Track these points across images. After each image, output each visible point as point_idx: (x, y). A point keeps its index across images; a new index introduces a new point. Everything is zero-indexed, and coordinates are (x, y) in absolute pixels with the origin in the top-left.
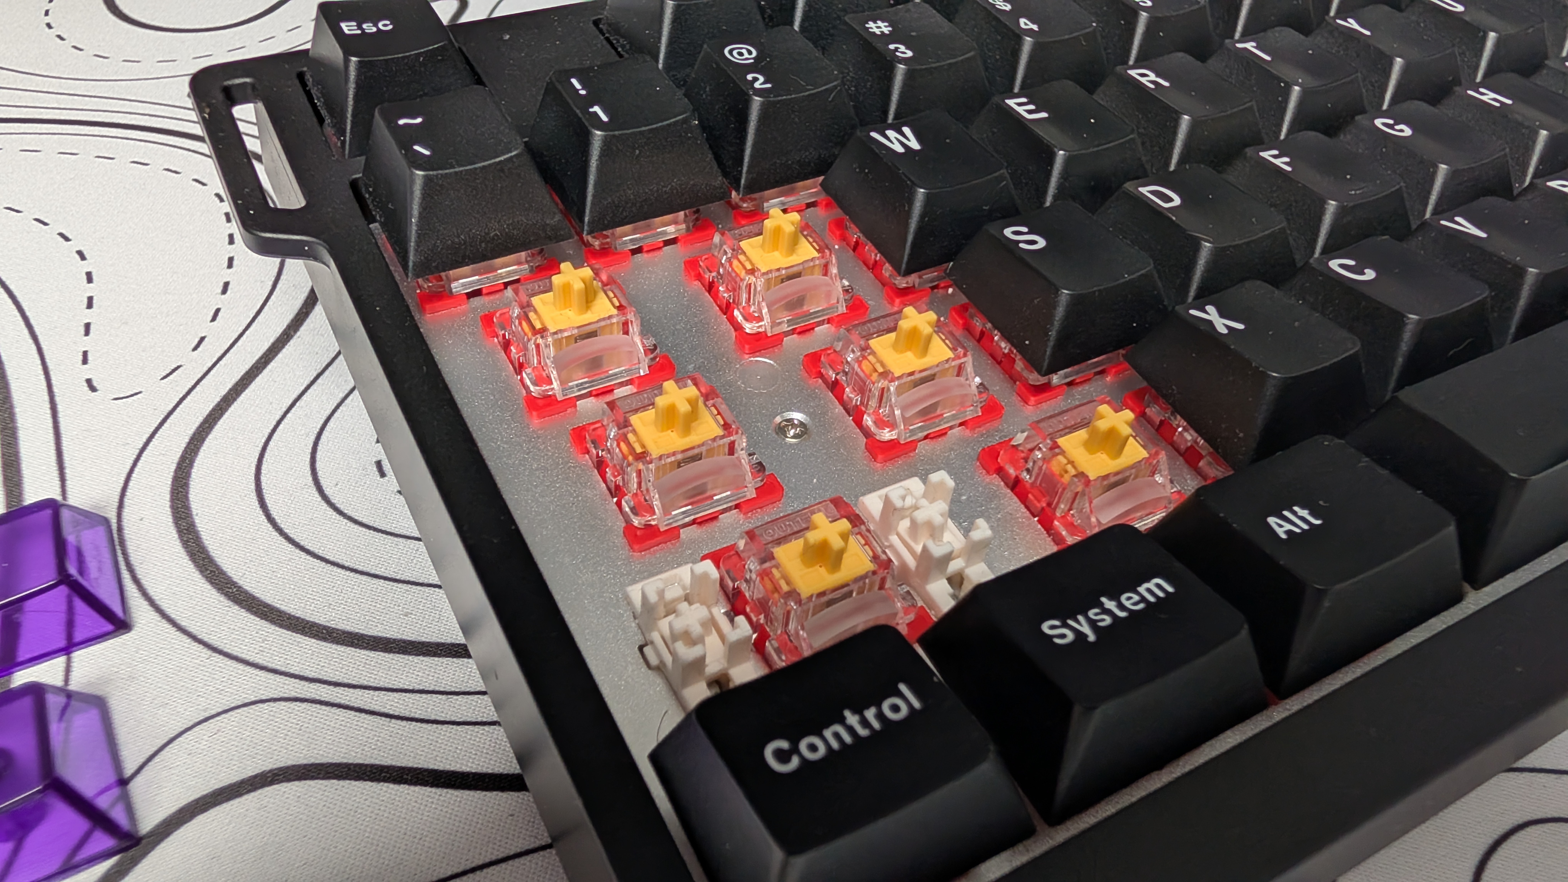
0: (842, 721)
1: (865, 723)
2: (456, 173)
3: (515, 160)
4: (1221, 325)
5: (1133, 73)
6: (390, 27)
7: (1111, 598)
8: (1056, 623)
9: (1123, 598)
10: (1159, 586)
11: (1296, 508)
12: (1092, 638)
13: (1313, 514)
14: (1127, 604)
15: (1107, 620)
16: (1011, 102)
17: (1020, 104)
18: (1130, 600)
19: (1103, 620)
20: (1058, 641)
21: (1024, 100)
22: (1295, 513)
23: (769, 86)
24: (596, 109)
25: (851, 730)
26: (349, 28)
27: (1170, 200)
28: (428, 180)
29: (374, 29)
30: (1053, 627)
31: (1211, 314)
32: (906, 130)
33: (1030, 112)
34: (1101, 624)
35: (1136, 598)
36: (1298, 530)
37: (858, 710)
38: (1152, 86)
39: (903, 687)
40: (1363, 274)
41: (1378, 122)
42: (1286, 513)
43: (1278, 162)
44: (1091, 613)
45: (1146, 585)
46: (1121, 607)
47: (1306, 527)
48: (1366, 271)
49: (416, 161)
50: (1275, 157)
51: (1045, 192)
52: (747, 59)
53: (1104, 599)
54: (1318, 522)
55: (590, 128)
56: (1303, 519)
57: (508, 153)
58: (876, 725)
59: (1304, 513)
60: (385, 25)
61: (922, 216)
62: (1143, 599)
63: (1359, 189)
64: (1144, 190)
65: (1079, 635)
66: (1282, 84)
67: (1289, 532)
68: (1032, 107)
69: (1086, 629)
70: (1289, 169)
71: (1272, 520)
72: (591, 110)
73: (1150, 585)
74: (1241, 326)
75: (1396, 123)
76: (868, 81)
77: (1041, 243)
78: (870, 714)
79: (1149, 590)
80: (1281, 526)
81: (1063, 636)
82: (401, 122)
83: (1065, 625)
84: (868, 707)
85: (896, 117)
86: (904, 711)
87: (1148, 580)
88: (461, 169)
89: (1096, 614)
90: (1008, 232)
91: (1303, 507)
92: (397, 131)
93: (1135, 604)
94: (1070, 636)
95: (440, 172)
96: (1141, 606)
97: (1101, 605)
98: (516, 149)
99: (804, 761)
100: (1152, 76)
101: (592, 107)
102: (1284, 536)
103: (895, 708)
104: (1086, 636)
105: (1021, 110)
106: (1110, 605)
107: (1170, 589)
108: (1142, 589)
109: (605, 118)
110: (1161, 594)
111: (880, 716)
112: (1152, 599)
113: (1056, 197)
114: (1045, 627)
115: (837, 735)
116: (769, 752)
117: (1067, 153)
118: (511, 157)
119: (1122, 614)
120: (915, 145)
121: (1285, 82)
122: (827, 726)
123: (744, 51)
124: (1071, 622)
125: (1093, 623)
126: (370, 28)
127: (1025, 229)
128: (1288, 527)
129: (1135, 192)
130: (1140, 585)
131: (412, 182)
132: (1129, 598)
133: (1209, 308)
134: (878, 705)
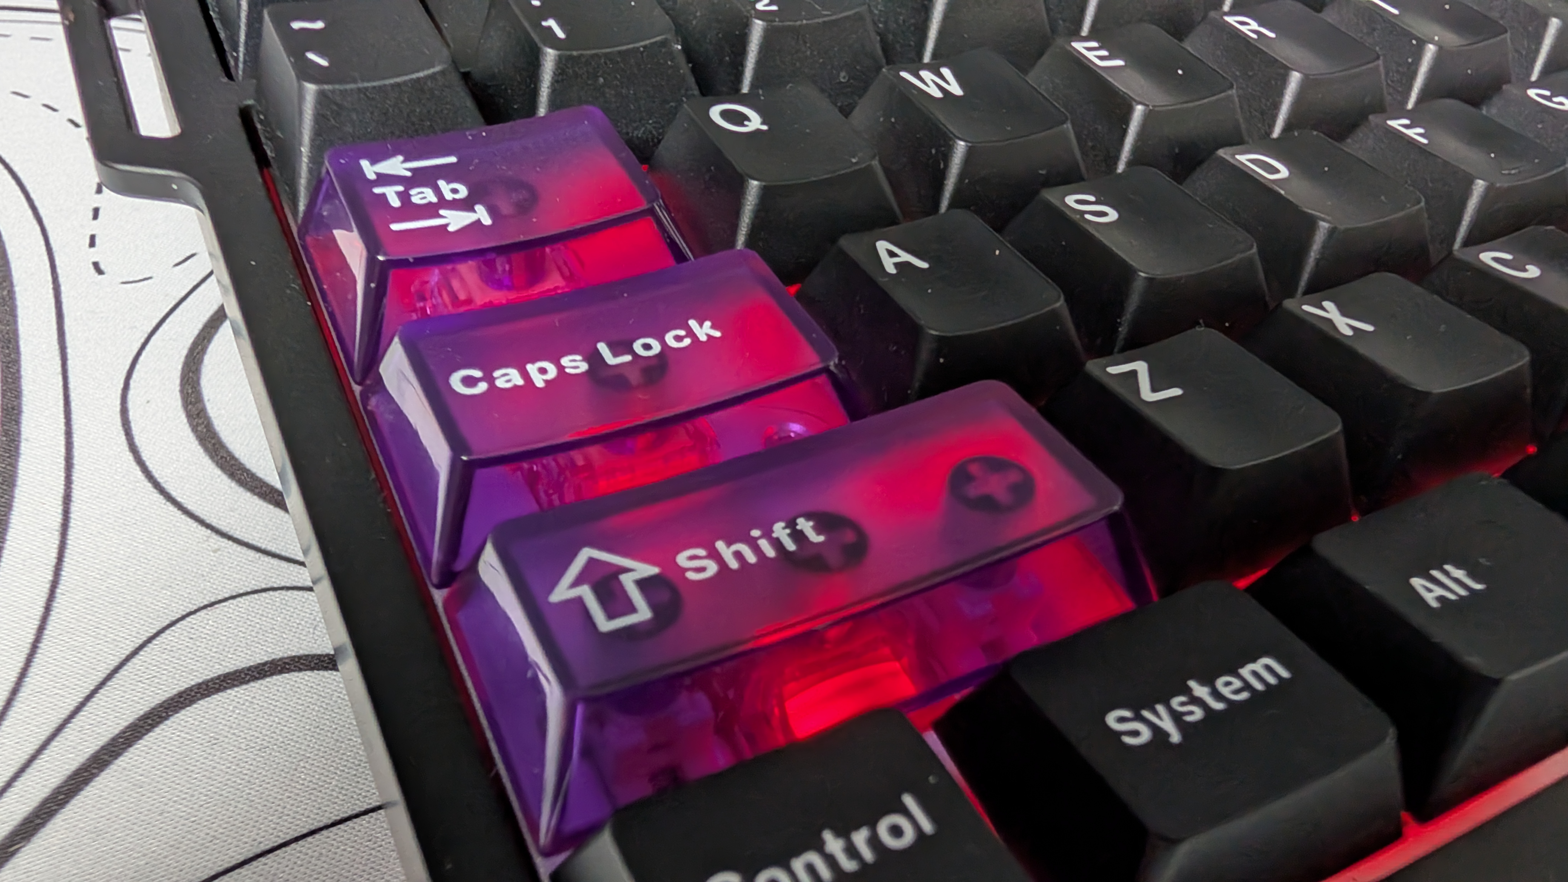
0: (819, 847)
1: (852, 851)
2: (359, 89)
3: (439, 78)
4: (1344, 325)
5: (1230, 20)
7: (1203, 682)
8: (1127, 714)
9: (1220, 682)
10: (1268, 668)
11: (1448, 567)
12: (1175, 737)
13: (1472, 575)
14: (1226, 691)
15: (1198, 714)
16: (1078, 46)
17: (1089, 49)
18: (1228, 686)
19: (1191, 713)
20: (1128, 740)
21: (1094, 44)
22: (1447, 574)
23: (774, 8)
24: (551, 23)
25: (831, 860)
27: (1277, 171)
28: (322, 98)
30: (1122, 720)
31: (1330, 311)
32: (946, 72)
33: (1101, 58)
34: (1189, 718)
35: (1237, 684)
36: (1452, 597)
37: (844, 832)
38: (1254, 36)
39: (908, 800)
40: (1525, 270)
41: (1532, 93)
42: (1435, 573)
43: (1411, 132)
44: (1176, 702)
45: (1251, 667)
46: (1217, 695)
47: (1463, 592)
48: (1528, 267)
50: (1406, 126)
51: (1116, 159)
53: (1192, 684)
54: (1478, 587)
55: (540, 45)
56: (1457, 581)
57: (429, 68)
58: (868, 855)
59: (1459, 574)
61: (962, 176)
62: (1247, 686)
63: (1513, 169)
64: (1243, 158)
65: (1159, 733)
66: (1414, 42)
67: (1440, 599)
68: (1104, 53)
69: (1167, 724)
70: (1425, 141)
71: (1417, 582)
72: (544, 24)
73: (1257, 666)
74: (1369, 329)
75: (1553, 95)
76: (900, 14)
77: (1113, 215)
78: (860, 838)
79: (1255, 674)
80: (1430, 590)
81: (1135, 733)
82: (296, 27)
83: (1139, 718)
84: (857, 827)
85: (935, 56)
86: (909, 835)
87: (1254, 660)
88: (366, 85)
89: (1183, 704)
90: (1070, 200)
91: (1458, 566)
92: (287, 35)
93: (1237, 692)
94: (1146, 735)
95: (337, 87)
96: (1244, 695)
97: (1188, 691)
98: (438, 64)
100: (1254, 25)
101: (546, 20)
102: (1434, 604)
103: (896, 831)
104: (1167, 735)
105: (1090, 55)
106: (1201, 691)
107: (1285, 674)
108: (1245, 672)
109: (561, 34)
110: (1272, 680)
111: (874, 842)
112: (1259, 686)
113: (1130, 164)
114: (1111, 719)
115: (810, 868)
117: (1148, 109)
118: (434, 74)
119: (1218, 706)
120: (956, 90)
121: (1417, 39)
122: (798, 853)
124: (1146, 714)
125: (1177, 717)
127: (1092, 199)
128: (1439, 592)
129: (1231, 160)
130: (1242, 666)
131: (301, 98)
132: (1228, 684)
133: (1327, 304)
134: (873, 825)
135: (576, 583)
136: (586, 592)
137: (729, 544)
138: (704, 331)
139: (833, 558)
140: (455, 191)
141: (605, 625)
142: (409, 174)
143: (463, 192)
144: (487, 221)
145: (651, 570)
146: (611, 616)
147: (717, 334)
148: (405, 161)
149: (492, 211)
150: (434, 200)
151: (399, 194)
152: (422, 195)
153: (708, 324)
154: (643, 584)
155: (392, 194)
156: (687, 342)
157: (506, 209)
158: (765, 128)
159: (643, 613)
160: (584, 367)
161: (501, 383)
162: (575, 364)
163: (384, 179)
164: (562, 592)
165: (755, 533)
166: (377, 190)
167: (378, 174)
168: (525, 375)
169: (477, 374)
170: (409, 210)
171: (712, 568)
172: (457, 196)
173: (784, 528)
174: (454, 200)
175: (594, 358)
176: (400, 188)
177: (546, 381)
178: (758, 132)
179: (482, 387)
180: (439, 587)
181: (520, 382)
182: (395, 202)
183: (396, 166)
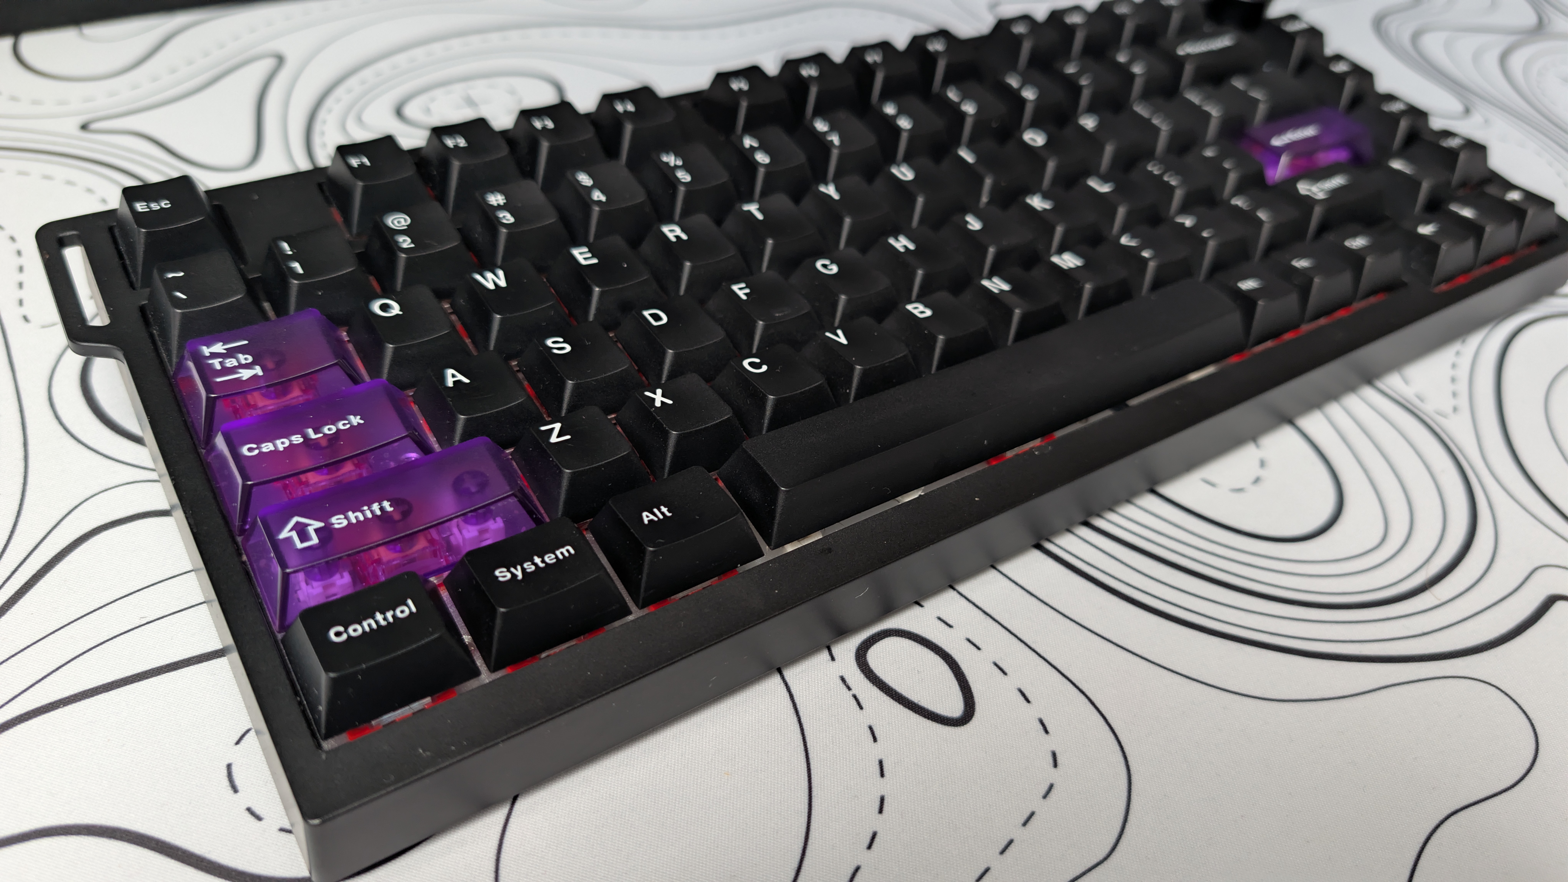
0: (373, 618)
1: (385, 619)
2: (202, 310)
3: (240, 301)
4: (660, 401)
5: (664, 230)
6: (170, 206)
7: (539, 557)
8: (503, 570)
9: (546, 557)
10: (567, 551)
11: (662, 507)
12: (522, 577)
13: (669, 510)
14: (547, 560)
15: (533, 569)
16: (575, 252)
17: (580, 253)
18: (550, 558)
19: (531, 569)
20: (502, 579)
21: (584, 251)
22: (658, 509)
23: (412, 245)
24: (296, 264)
25: (377, 622)
26: (140, 207)
27: (660, 319)
28: (183, 316)
29: (159, 208)
30: (501, 572)
31: (656, 394)
32: (500, 273)
33: (586, 259)
34: (529, 571)
35: (553, 557)
36: (656, 519)
37: (383, 613)
38: (675, 239)
39: (410, 602)
40: (760, 368)
41: (819, 264)
42: (653, 509)
43: (740, 292)
44: (525, 565)
45: (560, 550)
46: (543, 561)
47: (662, 518)
48: (763, 366)
49: (178, 303)
50: (740, 289)
52: (404, 226)
53: (535, 558)
54: (670, 515)
55: (290, 278)
56: (662, 513)
57: (234, 296)
58: (391, 620)
59: (664, 509)
60: (165, 204)
62: (557, 557)
63: (783, 313)
64: (646, 313)
65: (514, 576)
67: (651, 520)
68: (588, 255)
69: (520, 573)
70: (745, 298)
71: (645, 514)
72: (292, 265)
73: (564, 550)
74: (670, 402)
75: (830, 265)
77: (569, 349)
78: (389, 615)
79: (561, 553)
80: (648, 516)
81: (505, 576)
82: (170, 275)
83: (508, 571)
84: (388, 610)
85: (495, 264)
86: (407, 613)
87: (563, 547)
88: (204, 307)
89: (527, 565)
90: (548, 342)
91: (665, 506)
92: (166, 282)
94: (510, 577)
95: (192, 309)
96: (554, 561)
97: (531, 560)
98: (241, 294)
99: (349, 637)
100: (677, 232)
101: (293, 263)
102: (648, 523)
103: (402, 612)
104: (519, 577)
105: (580, 257)
106: (537, 560)
107: (573, 552)
108: (558, 552)
109: (300, 271)
110: (567, 555)
111: (394, 616)
112: (561, 557)
114: (497, 572)
115: (369, 625)
116: (332, 633)
117: (600, 290)
118: (238, 299)
119: (542, 565)
120: (503, 284)
122: (365, 619)
123: (402, 220)
124: (512, 570)
125: (524, 570)
126: (155, 206)
127: (561, 340)
128: (652, 517)
129: (639, 314)
130: (556, 550)
131: (174, 318)
133: (656, 391)
134: (394, 610)
135: (291, 530)
136: (294, 534)
137: (354, 512)
138: (356, 420)
139: (397, 517)
140: (246, 359)
141: (299, 545)
142: (225, 351)
143: (250, 359)
144: (260, 373)
145: (319, 524)
146: (302, 541)
147: (362, 422)
148: (223, 345)
149: (263, 369)
150: (237, 364)
151: (220, 362)
152: (231, 363)
153: (359, 417)
154: (317, 531)
155: (216, 363)
156: (348, 426)
157: (270, 365)
158: (401, 313)
159: (315, 540)
160: (301, 440)
161: (264, 450)
162: (297, 439)
163: (214, 355)
164: (284, 535)
165: (365, 508)
166: (210, 362)
167: (210, 353)
168: (275, 445)
169: (254, 446)
170: (226, 371)
171: (345, 523)
172: (248, 362)
173: (378, 506)
174: (246, 363)
175: (305, 437)
176: (221, 360)
177: (284, 448)
178: (397, 315)
179: (256, 452)
180: (240, 535)
181: (273, 449)
182: (218, 367)
183: (219, 348)
